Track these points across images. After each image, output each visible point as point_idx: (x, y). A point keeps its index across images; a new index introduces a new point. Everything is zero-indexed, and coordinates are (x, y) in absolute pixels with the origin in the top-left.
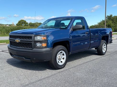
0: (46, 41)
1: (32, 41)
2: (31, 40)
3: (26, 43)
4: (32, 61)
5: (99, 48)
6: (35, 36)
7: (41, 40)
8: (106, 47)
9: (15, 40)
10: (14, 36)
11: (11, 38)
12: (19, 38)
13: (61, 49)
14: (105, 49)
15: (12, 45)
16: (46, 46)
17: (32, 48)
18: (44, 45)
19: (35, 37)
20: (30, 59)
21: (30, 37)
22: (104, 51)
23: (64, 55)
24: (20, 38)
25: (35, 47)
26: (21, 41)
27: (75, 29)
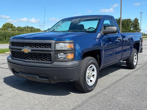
0: (73, 51)
1: (51, 51)
2: (50, 49)
3: (41, 54)
4: (50, 82)
5: (130, 59)
6: (56, 43)
7: (66, 49)
8: (136, 58)
9: (21, 50)
10: (20, 43)
11: (14, 46)
12: (29, 45)
13: (91, 61)
14: (136, 61)
15: (14, 57)
16: (73, 58)
17: (51, 60)
18: (70, 56)
19: (57, 45)
20: (47, 78)
21: (47, 45)
22: (135, 64)
23: (94, 71)
24: (31, 47)
25: (56, 59)
26: (32, 50)
27: (106, 33)
